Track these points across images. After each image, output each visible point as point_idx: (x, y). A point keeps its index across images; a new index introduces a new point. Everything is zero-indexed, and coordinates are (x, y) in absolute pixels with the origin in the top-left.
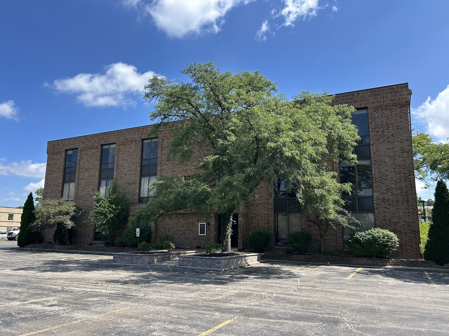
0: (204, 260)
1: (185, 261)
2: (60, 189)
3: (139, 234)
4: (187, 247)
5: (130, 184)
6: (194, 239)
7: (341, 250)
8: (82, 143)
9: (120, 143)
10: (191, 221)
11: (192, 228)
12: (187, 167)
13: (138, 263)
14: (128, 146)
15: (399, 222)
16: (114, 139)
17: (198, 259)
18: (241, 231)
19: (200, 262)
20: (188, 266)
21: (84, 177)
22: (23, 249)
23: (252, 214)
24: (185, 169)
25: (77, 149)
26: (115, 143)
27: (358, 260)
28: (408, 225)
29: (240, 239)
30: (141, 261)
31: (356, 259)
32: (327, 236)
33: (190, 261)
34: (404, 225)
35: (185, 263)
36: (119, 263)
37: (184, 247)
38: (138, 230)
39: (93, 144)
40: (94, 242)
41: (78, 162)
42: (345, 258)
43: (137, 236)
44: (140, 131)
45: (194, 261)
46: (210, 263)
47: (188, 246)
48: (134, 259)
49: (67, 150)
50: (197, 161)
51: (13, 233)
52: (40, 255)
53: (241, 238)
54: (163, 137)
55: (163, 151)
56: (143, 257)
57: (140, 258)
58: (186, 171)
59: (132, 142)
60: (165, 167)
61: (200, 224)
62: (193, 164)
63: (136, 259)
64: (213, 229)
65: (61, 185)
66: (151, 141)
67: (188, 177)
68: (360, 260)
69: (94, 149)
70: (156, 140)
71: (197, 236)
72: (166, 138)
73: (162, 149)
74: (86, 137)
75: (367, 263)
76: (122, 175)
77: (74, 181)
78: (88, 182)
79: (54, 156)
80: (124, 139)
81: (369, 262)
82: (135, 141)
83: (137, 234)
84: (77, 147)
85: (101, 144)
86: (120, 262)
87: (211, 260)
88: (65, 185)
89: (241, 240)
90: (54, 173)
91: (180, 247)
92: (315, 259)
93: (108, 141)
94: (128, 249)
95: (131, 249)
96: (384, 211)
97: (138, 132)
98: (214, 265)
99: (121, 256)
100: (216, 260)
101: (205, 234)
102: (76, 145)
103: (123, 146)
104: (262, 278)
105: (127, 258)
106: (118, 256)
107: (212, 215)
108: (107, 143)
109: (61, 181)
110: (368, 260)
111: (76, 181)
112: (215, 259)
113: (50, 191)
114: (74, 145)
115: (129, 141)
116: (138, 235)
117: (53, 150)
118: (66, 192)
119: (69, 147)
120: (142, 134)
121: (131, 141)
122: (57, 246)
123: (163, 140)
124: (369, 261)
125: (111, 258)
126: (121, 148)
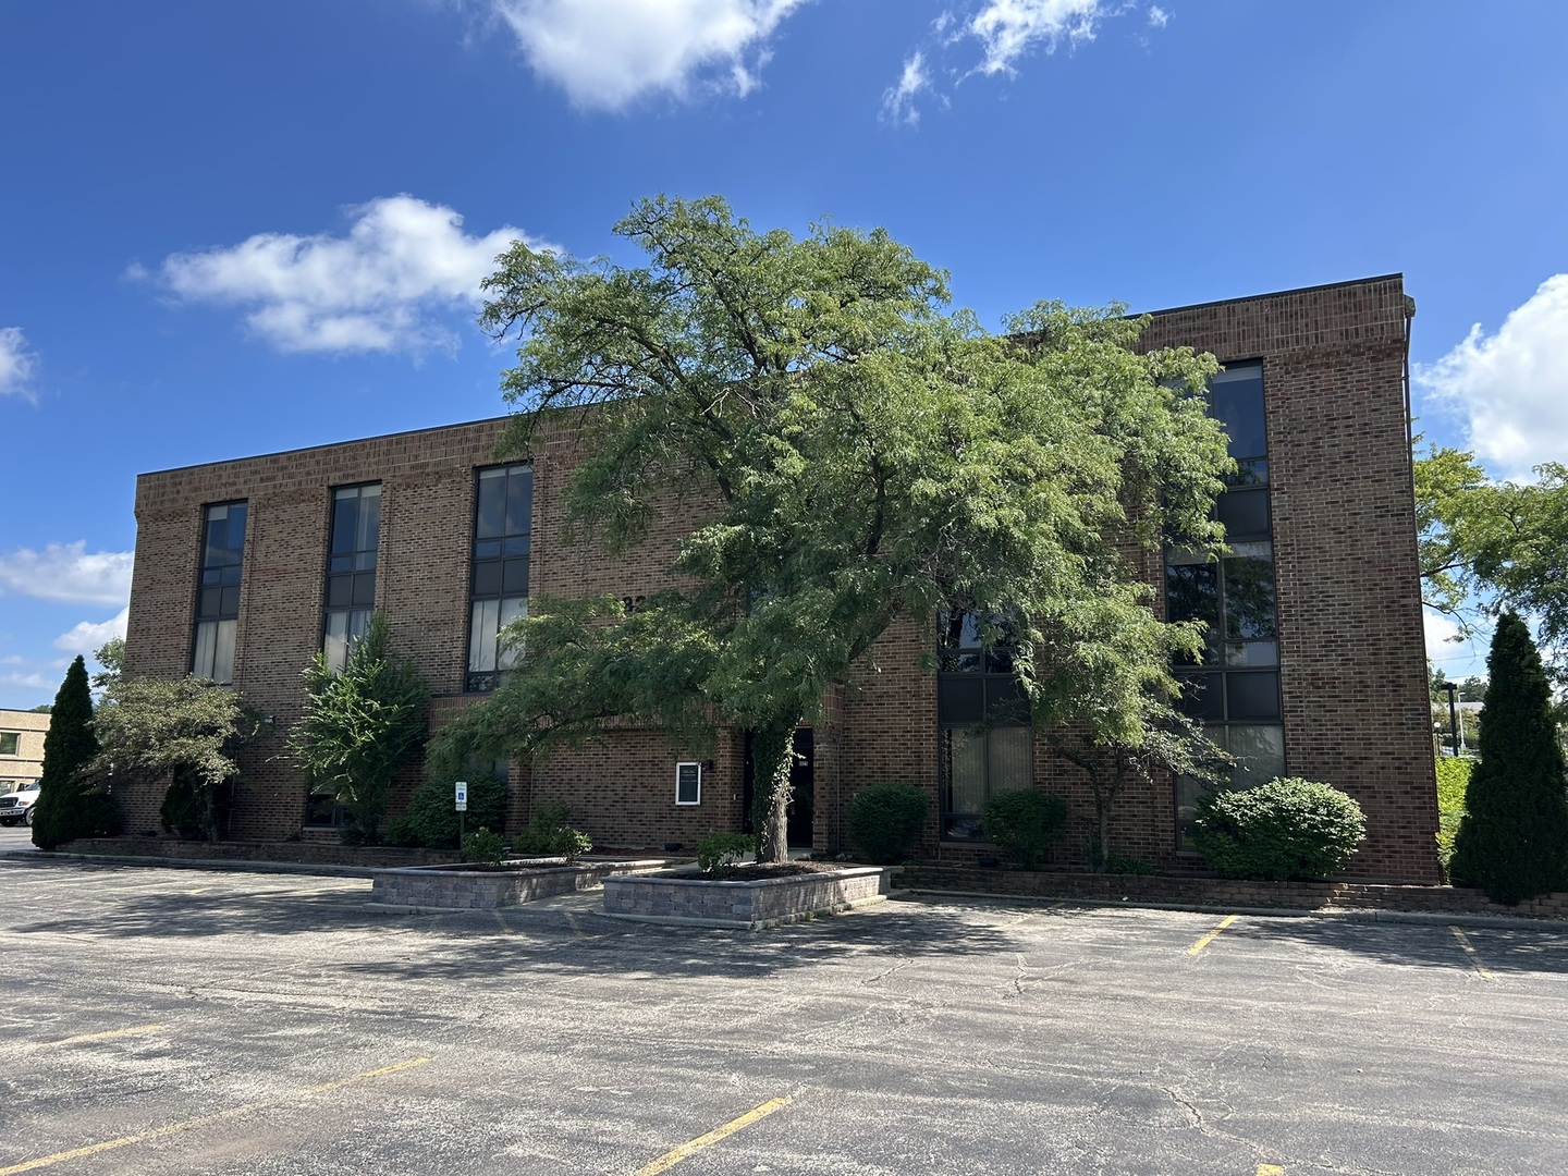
0: (692, 891)
1: (628, 895)
2: (184, 644)
3: (465, 800)
4: (634, 847)
5: (434, 626)
6: (661, 818)
7: (1169, 854)
8: (262, 480)
9: (399, 481)
10: (648, 756)
11: (652, 781)
12: (634, 567)
13: (462, 902)
14: (426, 492)
15: (1366, 758)
16: (374, 467)
17: (671, 890)
18: (823, 789)
19: (679, 898)
20: (638, 912)
21: (268, 601)
22: (53, 857)
23: (862, 732)
24: (626, 573)
25: (245, 500)
26: (378, 482)
27: (1227, 889)
28: (1399, 768)
29: (818, 817)
30: (473, 897)
31: (1220, 883)
32: (1121, 807)
33: (645, 897)
34: (1383, 768)
35: (627, 903)
36: (392, 903)
37: (623, 847)
38: (461, 788)
39: (300, 484)
40: (304, 829)
41: (247, 549)
42: (1182, 883)
43: (457, 809)
44: (467, 440)
45: (659, 895)
46: (713, 900)
47: (637, 844)
48: (447, 889)
49: (207, 506)
50: (670, 547)
51: (17, 799)
52: (115, 878)
53: (823, 813)
54: (549, 458)
55: (551, 509)
56: (479, 882)
57: (468, 885)
58: (630, 580)
59: (439, 476)
60: (556, 566)
61: (679, 764)
62: (657, 555)
63: (455, 889)
64: (725, 784)
65: (186, 629)
66: (508, 472)
67: (637, 600)
68: (1233, 890)
69: (303, 501)
70: (525, 470)
71: (672, 807)
72: (560, 463)
73: (546, 503)
74: (274, 458)
75: (1256, 897)
76: (405, 594)
77: (234, 616)
78: (285, 620)
79: (163, 527)
80: (412, 467)
81: (1265, 894)
82: (450, 475)
83: (457, 800)
84: (244, 495)
85: (331, 483)
86: (398, 901)
87: (716, 890)
88: (202, 628)
89: (825, 821)
90: (163, 585)
91: (612, 846)
92: (1079, 885)
93: (353, 475)
94: (428, 855)
95: (437, 855)
96: (1315, 720)
97: (460, 442)
98: (729, 909)
99: (400, 880)
100: (735, 893)
101: (698, 802)
102: (242, 487)
103: (409, 492)
104: (893, 952)
105: (423, 886)
106: (392, 880)
107: (722, 733)
108: (350, 481)
109: (186, 614)
110: (1260, 887)
111: (243, 614)
112: (733, 887)
113: (147, 651)
114: (234, 488)
115: (428, 475)
116: (461, 805)
117: (158, 507)
118: (204, 655)
119: (216, 495)
120: (476, 449)
121: (437, 473)
122: (173, 847)
123: (549, 469)
124: (1263, 891)
125: (367, 885)
126: (401, 500)
